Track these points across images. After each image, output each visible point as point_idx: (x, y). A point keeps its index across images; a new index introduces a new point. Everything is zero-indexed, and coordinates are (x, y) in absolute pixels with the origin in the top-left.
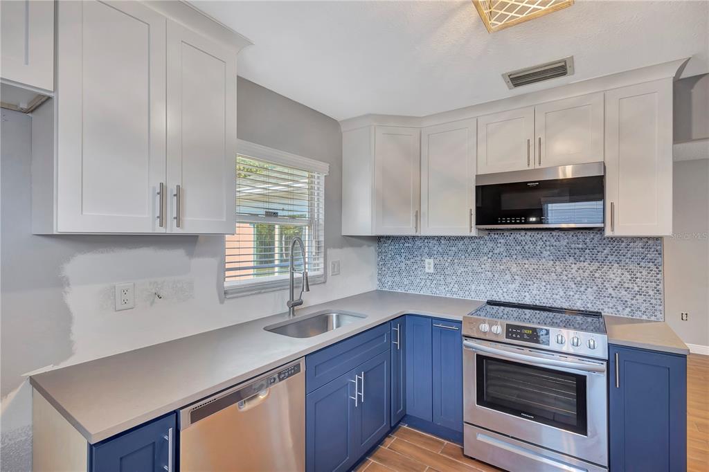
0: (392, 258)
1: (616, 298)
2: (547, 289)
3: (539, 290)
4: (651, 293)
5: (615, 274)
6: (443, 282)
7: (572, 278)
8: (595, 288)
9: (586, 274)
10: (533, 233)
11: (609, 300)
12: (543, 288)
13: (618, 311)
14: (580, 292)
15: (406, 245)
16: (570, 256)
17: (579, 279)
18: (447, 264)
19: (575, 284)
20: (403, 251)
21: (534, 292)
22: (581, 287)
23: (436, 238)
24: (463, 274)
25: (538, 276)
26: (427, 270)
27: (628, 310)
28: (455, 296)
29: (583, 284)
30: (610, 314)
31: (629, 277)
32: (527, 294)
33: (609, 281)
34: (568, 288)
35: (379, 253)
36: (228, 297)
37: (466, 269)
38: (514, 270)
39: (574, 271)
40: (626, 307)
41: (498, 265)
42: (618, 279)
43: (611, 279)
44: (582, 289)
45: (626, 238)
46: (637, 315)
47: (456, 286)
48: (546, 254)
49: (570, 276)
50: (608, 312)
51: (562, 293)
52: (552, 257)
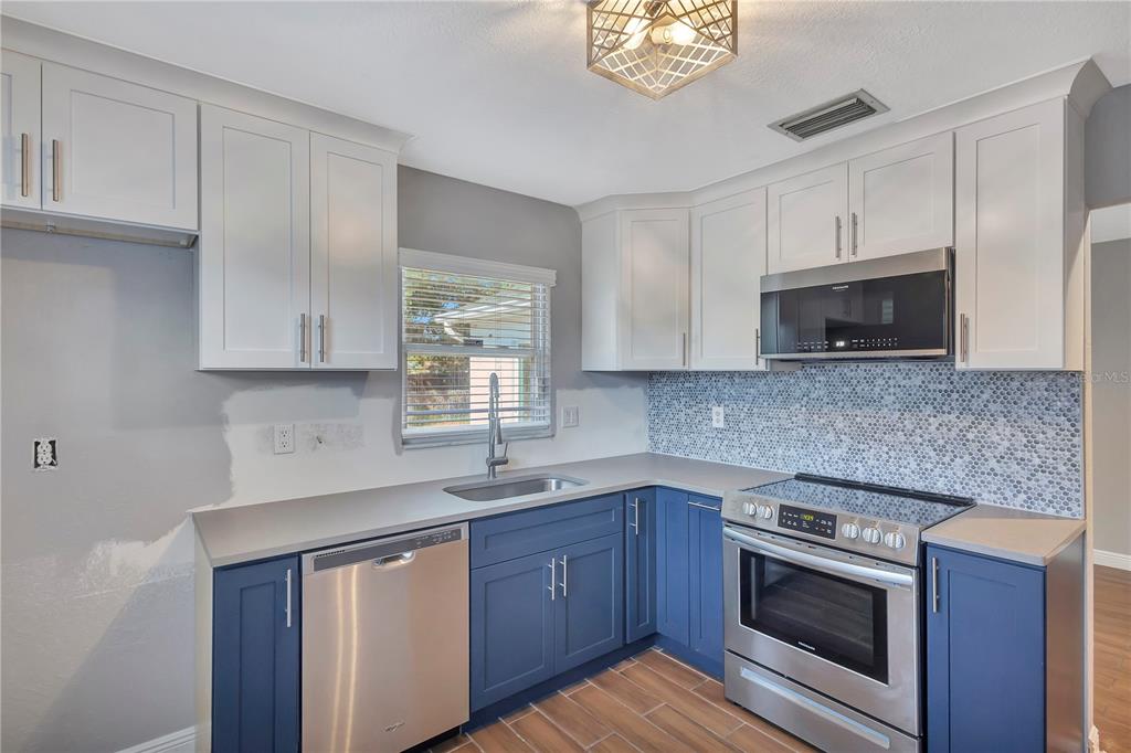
0: (669, 405)
1: (1002, 476)
2: (890, 457)
3: (878, 460)
4: (1062, 469)
5: (1000, 434)
6: (736, 444)
7: (929, 441)
8: (967, 458)
9: (953, 434)
10: (869, 366)
11: (990, 478)
12: (885, 456)
13: (1005, 499)
14: (943, 464)
15: (687, 385)
16: (926, 403)
17: (941, 442)
18: (742, 415)
19: (935, 450)
20: (682, 394)
21: (871, 462)
22: (944, 456)
23: (728, 375)
24: (766, 431)
25: (876, 436)
26: (715, 425)
27: (1023, 496)
28: (754, 466)
29: (947, 451)
30: (992, 504)
31: (1025, 440)
32: (859, 464)
33: (989, 447)
34: (924, 457)
35: (652, 397)
36: (406, 447)
37: (769, 424)
38: (840, 425)
39: (932, 428)
40: (1019, 492)
41: (815, 417)
42: (1006, 443)
43: (993, 443)
44: (946, 459)
45: (1020, 373)
46: (1038, 508)
47: (756, 449)
48: (889, 399)
49: (927, 437)
50: (988, 500)
51: (913, 465)
52: (898, 406)
